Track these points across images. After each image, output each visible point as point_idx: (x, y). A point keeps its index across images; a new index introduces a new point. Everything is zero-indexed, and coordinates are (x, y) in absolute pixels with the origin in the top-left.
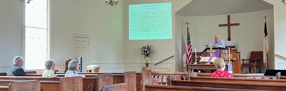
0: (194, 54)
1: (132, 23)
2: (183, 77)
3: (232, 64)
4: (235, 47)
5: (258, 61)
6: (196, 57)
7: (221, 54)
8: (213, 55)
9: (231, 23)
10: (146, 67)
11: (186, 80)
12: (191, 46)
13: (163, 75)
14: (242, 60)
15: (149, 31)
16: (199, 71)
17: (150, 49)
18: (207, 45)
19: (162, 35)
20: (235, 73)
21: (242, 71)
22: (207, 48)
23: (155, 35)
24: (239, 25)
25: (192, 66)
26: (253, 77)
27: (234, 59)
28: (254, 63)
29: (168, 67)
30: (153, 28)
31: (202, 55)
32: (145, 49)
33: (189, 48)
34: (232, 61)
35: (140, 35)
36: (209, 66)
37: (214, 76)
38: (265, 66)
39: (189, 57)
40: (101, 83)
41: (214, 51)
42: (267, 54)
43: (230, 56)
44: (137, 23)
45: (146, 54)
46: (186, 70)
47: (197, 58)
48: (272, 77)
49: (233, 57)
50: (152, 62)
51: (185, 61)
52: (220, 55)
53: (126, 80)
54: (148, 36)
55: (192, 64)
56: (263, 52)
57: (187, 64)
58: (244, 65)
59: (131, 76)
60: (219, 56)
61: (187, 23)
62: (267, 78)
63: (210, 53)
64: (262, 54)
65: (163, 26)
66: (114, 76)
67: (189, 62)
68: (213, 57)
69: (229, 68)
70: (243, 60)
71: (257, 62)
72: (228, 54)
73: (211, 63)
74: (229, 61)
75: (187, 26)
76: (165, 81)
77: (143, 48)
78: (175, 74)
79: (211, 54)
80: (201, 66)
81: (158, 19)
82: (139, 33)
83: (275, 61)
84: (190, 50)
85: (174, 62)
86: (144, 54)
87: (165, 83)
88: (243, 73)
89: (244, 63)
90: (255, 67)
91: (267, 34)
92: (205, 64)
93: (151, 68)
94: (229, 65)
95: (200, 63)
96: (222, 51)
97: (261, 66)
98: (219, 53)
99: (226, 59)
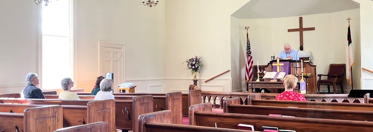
0: (255, 67)
2: (242, 99)
3: (305, 80)
4: (309, 59)
5: (339, 77)
6: (259, 72)
7: (291, 68)
8: (280, 70)
9: (304, 27)
10: (194, 86)
12: (251, 58)
13: (215, 96)
14: (318, 76)
16: (263, 91)
17: (199, 62)
18: (273, 57)
20: (309, 93)
21: (319, 89)
22: (273, 60)
24: (314, 30)
25: (253, 84)
26: (333, 99)
27: (309, 75)
28: (334, 80)
29: (223, 85)
31: (266, 69)
32: (192, 62)
33: (249, 60)
34: (306, 77)
36: (276, 84)
37: (281, 98)
38: (349, 84)
39: (249, 71)
41: (282, 64)
42: (350, 68)
43: (302, 71)
45: (194, 69)
46: (246, 89)
47: (259, 74)
48: (358, 99)
49: (307, 72)
50: (201, 78)
51: (243, 77)
52: (289, 69)
53: (170, 104)
55: (253, 81)
56: (345, 64)
57: (246, 80)
58: (321, 82)
59: (176, 98)
60: (288, 71)
61: (246, 28)
62: (351, 101)
63: (276, 66)
64: (344, 68)
66: (154, 98)
67: (250, 78)
69: (302, 87)
70: (320, 76)
71: (338, 78)
72: (300, 68)
73: (278, 80)
74: (301, 77)
75: (247, 32)
76: (218, 102)
77: (190, 60)
78: (231, 96)
79: (278, 68)
80: (266, 84)
83: (362, 77)
84: (251, 63)
85: (230, 78)
86: (191, 68)
87: (218, 106)
88: (321, 91)
89: (321, 79)
90: (335, 84)
91: (351, 42)
92: (271, 81)
93: (200, 86)
94: (302, 83)
95: (263, 80)
96: (293, 64)
97: (343, 83)
98: (289, 67)
99: (298, 74)
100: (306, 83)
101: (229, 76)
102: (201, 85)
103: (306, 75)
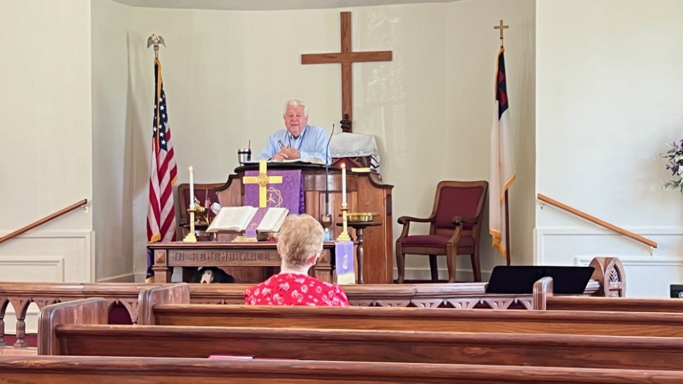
0: (184, 189)
2: (128, 307)
3: (355, 238)
4: (373, 161)
5: (467, 227)
6: (193, 206)
7: (309, 194)
8: (271, 199)
12: (170, 155)
14: (400, 221)
16: (207, 277)
18: (244, 153)
20: (367, 282)
21: (401, 271)
22: (246, 164)
24: (390, 59)
27: (366, 217)
28: (451, 237)
31: (220, 200)
33: (161, 163)
34: (356, 225)
36: (254, 252)
38: (497, 247)
39: (163, 205)
41: (277, 179)
42: (503, 195)
43: (345, 205)
46: (145, 273)
47: (197, 213)
49: (361, 207)
51: (139, 227)
52: (301, 196)
55: (174, 239)
56: (487, 184)
57: (149, 239)
58: (409, 244)
60: (298, 206)
61: (153, 42)
62: (499, 304)
64: (483, 195)
67: (163, 231)
68: (273, 205)
69: (342, 260)
70: (405, 221)
71: (464, 228)
72: (339, 194)
73: (263, 236)
74: (341, 225)
75: (154, 57)
78: (86, 294)
79: (263, 192)
80: (216, 252)
83: (537, 227)
84: (168, 174)
85: (88, 230)
88: (405, 278)
89: (409, 235)
90: (454, 252)
91: (506, 106)
92: (236, 240)
94: (342, 246)
95: (210, 237)
96: (314, 180)
97: (478, 249)
98: (301, 191)
99: (330, 216)
100: (359, 244)
101: (83, 224)
103: (359, 216)
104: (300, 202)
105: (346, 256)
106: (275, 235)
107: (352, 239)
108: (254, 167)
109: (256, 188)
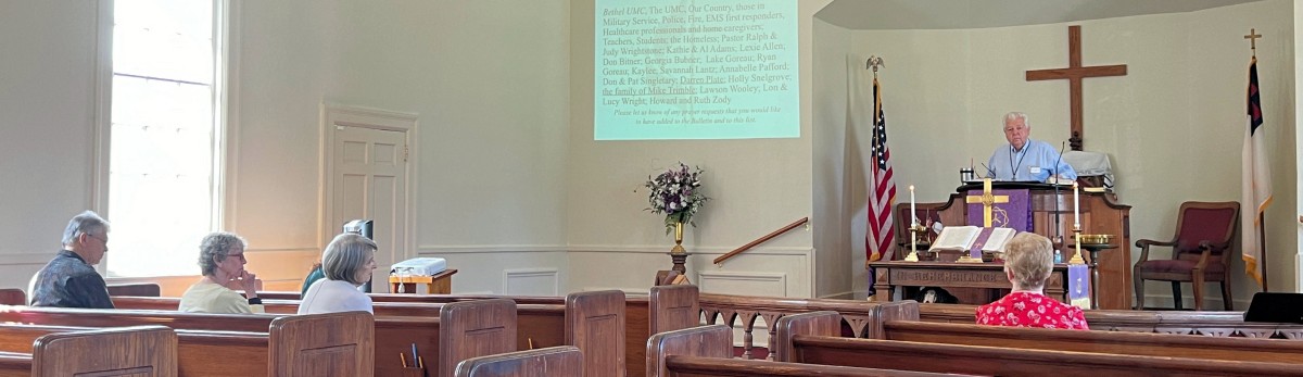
0: (904, 210)
1: (611, 58)
2: (851, 324)
3: (1089, 260)
4: (1106, 181)
5: (1216, 252)
6: (914, 225)
7: (1037, 213)
8: (996, 219)
9: (1086, 63)
10: (673, 273)
11: (866, 337)
12: (889, 174)
13: (753, 313)
14: (1138, 245)
15: (687, 97)
16: (930, 297)
17: (693, 187)
18: (967, 172)
19: (753, 120)
20: (1102, 308)
21: (1140, 298)
22: (969, 183)
23: (720, 117)
24: (1124, 73)
25: (893, 272)
26: (1190, 329)
27: (1102, 238)
28: (1197, 262)
29: (782, 274)
30: (709, 86)
31: (941, 218)
32: (669, 185)
33: (880, 183)
34: (1089, 247)
35: (648, 117)
36: (979, 273)
37: (996, 319)
38: (1253, 275)
39: (881, 224)
40: (462, 346)
41: (1002, 199)
42: (1258, 217)
43: (1077, 226)
44: (634, 58)
45: (675, 211)
46: (867, 291)
47: (918, 232)
48: (1283, 331)
49: (1095, 228)
50: (703, 248)
51: (858, 246)
52: (1029, 217)
53: (580, 331)
54: (685, 121)
55: (893, 259)
56: (1239, 205)
57: (868, 259)
58: (1149, 270)
59: (603, 313)
60: (1025, 225)
61: (872, 64)
62: (1259, 334)
63: (980, 206)
64: (1234, 218)
65: (758, 73)
66: (521, 312)
67: (882, 250)
68: (998, 225)
69: (1076, 283)
70: (1144, 244)
71: (1212, 253)
72: (1071, 215)
73: (989, 257)
74: (1074, 247)
75: (873, 78)
76: (762, 339)
77: (660, 179)
78: (810, 309)
79: (988, 212)
80: (938, 272)
81: (730, 44)
82: (641, 108)
83: (1299, 253)
84: (886, 193)
85: (808, 247)
86: (665, 208)
87: (760, 352)
88: (1145, 306)
89: (1149, 259)
90: (1201, 279)
91: (1260, 121)
92: (960, 261)
93: (697, 276)
94: (1075, 270)
95: (932, 256)
96: (1043, 200)
97: (1229, 276)
98: (1028, 211)
99: (1061, 237)
100: (1093, 268)
101: (804, 242)
102: (701, 272)
103: (1093, 238)
104: (1028, 223)
105: (1080, 280)
106: (1001, 256)
107: (1086, 262)
108: (978, 187)
109: (980, 208)
